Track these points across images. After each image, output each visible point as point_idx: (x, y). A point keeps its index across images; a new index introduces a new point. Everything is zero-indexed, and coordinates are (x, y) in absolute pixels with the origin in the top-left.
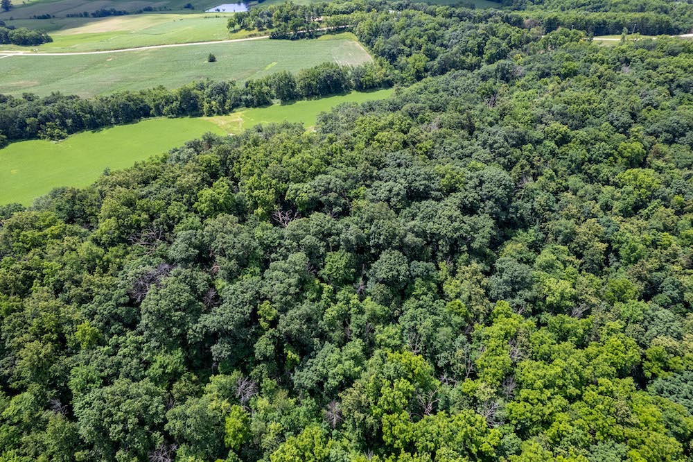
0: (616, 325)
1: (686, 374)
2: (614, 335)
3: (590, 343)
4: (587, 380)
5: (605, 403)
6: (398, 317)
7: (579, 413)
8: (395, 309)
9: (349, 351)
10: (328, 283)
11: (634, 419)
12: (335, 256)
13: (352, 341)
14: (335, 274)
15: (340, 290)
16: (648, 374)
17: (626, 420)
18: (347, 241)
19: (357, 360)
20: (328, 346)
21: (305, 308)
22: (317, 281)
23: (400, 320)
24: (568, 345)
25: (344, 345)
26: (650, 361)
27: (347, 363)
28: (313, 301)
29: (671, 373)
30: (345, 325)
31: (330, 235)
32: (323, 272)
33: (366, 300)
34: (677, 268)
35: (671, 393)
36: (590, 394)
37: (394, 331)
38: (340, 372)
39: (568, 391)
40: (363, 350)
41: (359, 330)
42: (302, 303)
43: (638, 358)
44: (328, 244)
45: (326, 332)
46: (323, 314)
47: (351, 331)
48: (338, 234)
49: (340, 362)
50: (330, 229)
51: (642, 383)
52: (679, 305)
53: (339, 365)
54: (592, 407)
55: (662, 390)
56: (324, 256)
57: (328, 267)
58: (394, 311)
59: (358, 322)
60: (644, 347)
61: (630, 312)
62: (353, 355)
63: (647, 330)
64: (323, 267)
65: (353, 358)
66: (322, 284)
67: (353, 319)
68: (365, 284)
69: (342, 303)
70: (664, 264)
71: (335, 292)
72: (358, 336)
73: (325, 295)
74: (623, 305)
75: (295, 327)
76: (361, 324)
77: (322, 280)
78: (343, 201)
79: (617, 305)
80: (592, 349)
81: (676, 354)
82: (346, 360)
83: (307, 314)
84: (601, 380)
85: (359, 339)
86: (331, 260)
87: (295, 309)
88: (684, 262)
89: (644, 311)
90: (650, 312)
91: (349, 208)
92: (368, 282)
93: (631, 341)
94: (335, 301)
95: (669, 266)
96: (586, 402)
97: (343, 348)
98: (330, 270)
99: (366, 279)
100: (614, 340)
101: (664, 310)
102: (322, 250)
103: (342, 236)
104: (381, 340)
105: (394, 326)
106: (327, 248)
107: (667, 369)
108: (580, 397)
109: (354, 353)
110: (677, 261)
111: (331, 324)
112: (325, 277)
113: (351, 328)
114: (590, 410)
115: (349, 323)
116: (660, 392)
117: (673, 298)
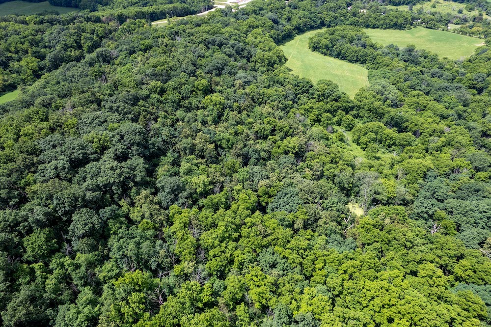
0: (239, 187)
1: (279, 194)
2: (240, 193)
3: (231, 203)
4: (239, 224)
5: (254, 231)
6: (108, 255)
7: (244, 245)
8: (104, 250)
9: (83, 300)
10: (36, 262)
11: (269, 231)
12: (33, 237)
13: (81, 291)
14: (39, 252)
15: (51, 261)
16: (264, 204)
17: (266, 234)
18: (38, 222)
19: (93, 303)
20: (61, 308)
21: (24, 292)
22: (25, 266)
23: (110, 255)
24: (221, 211)
25: (76, 298)
26: (262, 197)
27: (86, 309)
28: (29, 283)
29: (273, 198)
30: (69, 284)
31: (18, 224)
32: (27, 255)
33: (77, 257)
34: (252, 142)
35: (277, 208)
36: (244, 231)
37: (110, 266)
38: (83, 320)
39: (233, 237)
40: (94, 293)
41: (83, 281)
42: (18, 290)
43: (256, 199)
44: (20, 232)
45: (55, 298)
46: (44, 287)
47: (77, 285)
48: (26, 220)
49: (79, 313)
50: (15, 219)
51: (263, 210)
52: (261, 161)
53: (79, 316)
54: (248, 237)
55: (273, 208)
56: (20, 243)
57: (29, 250)
58: (103, 252)
59: (79, 275)
60: (256, 191)
61: (242, 176)
62: (88, 301)
63: (253, 181)
64: (25, 252)
65: (88, 304)
66: (31, 266)
67: (73, 277)
68: (70, 245)
69: (58, 269)
70: (245, 142)
71: (46, 265)
72: (84, 286)
73: (38, 273)
74: (237, 174)
75: (21, 313)
76: (82, 276)
77: (29, 263)
78: (16, 193)
79: (234, 175)
80: (234, 207)
81: (270, 187)
82: (83, 308)
83: (29, 296)
84: (246, 221)
85: (86, 288)
86: (30, 243)
87: (14, 299)
88: (253, 137)
89: (247, 172)
90: (250, 171)
91: (25, 196)
92: (72, 243)
93: (250, 191)
94: (51, 272)
95: (248, 143)
96: (245, 237)
97: (77, 301)
98: (33, 251)
99: (69, 242)
100: (242, 195)
101: (256, 167)
102: (16, 240)
103: (30, 220)
104: (104, 277)
105: (108, 262)
106: (21, 236)
107: (270, 197)
108: (240, 236)
109: (87, 299)
110: (250, 139)
111: (57, 291)
112: (30, 259)
113: (75, 283)
114: (248, 240)
115: (72, 280)
116: (273, 210)
117: (257, 159)
